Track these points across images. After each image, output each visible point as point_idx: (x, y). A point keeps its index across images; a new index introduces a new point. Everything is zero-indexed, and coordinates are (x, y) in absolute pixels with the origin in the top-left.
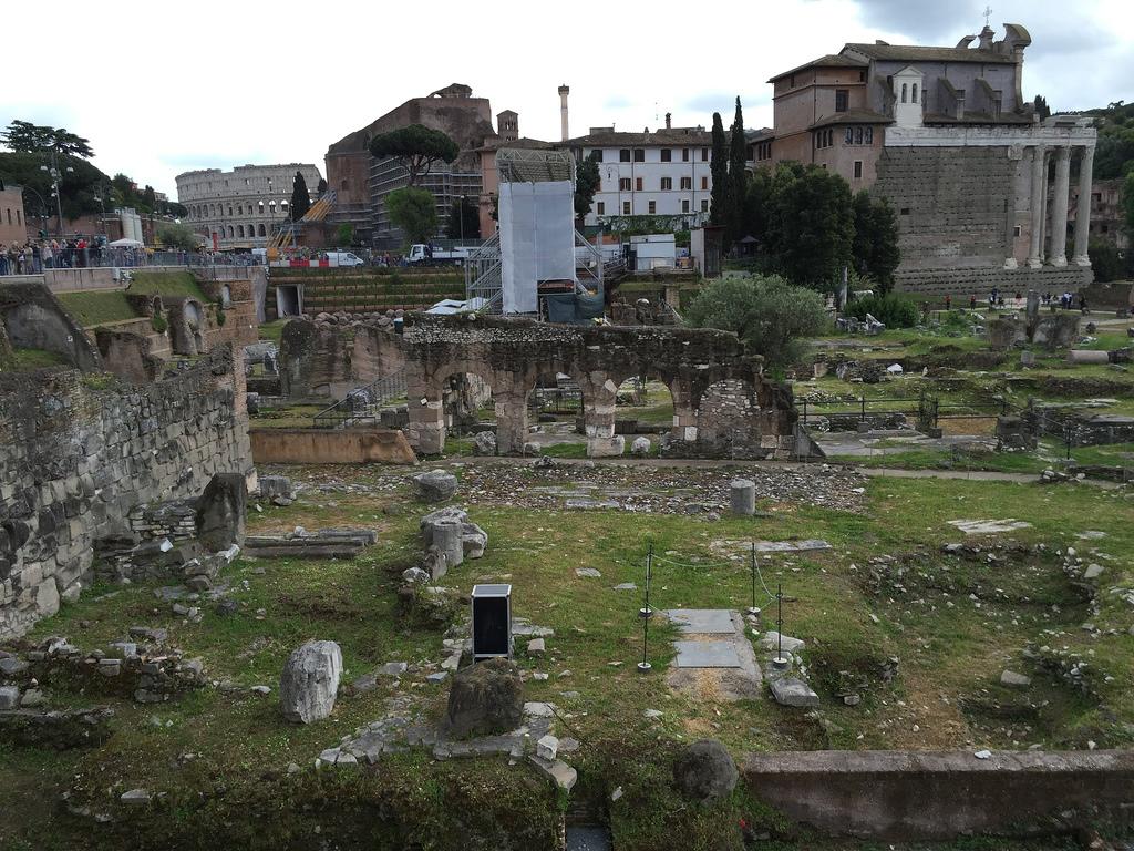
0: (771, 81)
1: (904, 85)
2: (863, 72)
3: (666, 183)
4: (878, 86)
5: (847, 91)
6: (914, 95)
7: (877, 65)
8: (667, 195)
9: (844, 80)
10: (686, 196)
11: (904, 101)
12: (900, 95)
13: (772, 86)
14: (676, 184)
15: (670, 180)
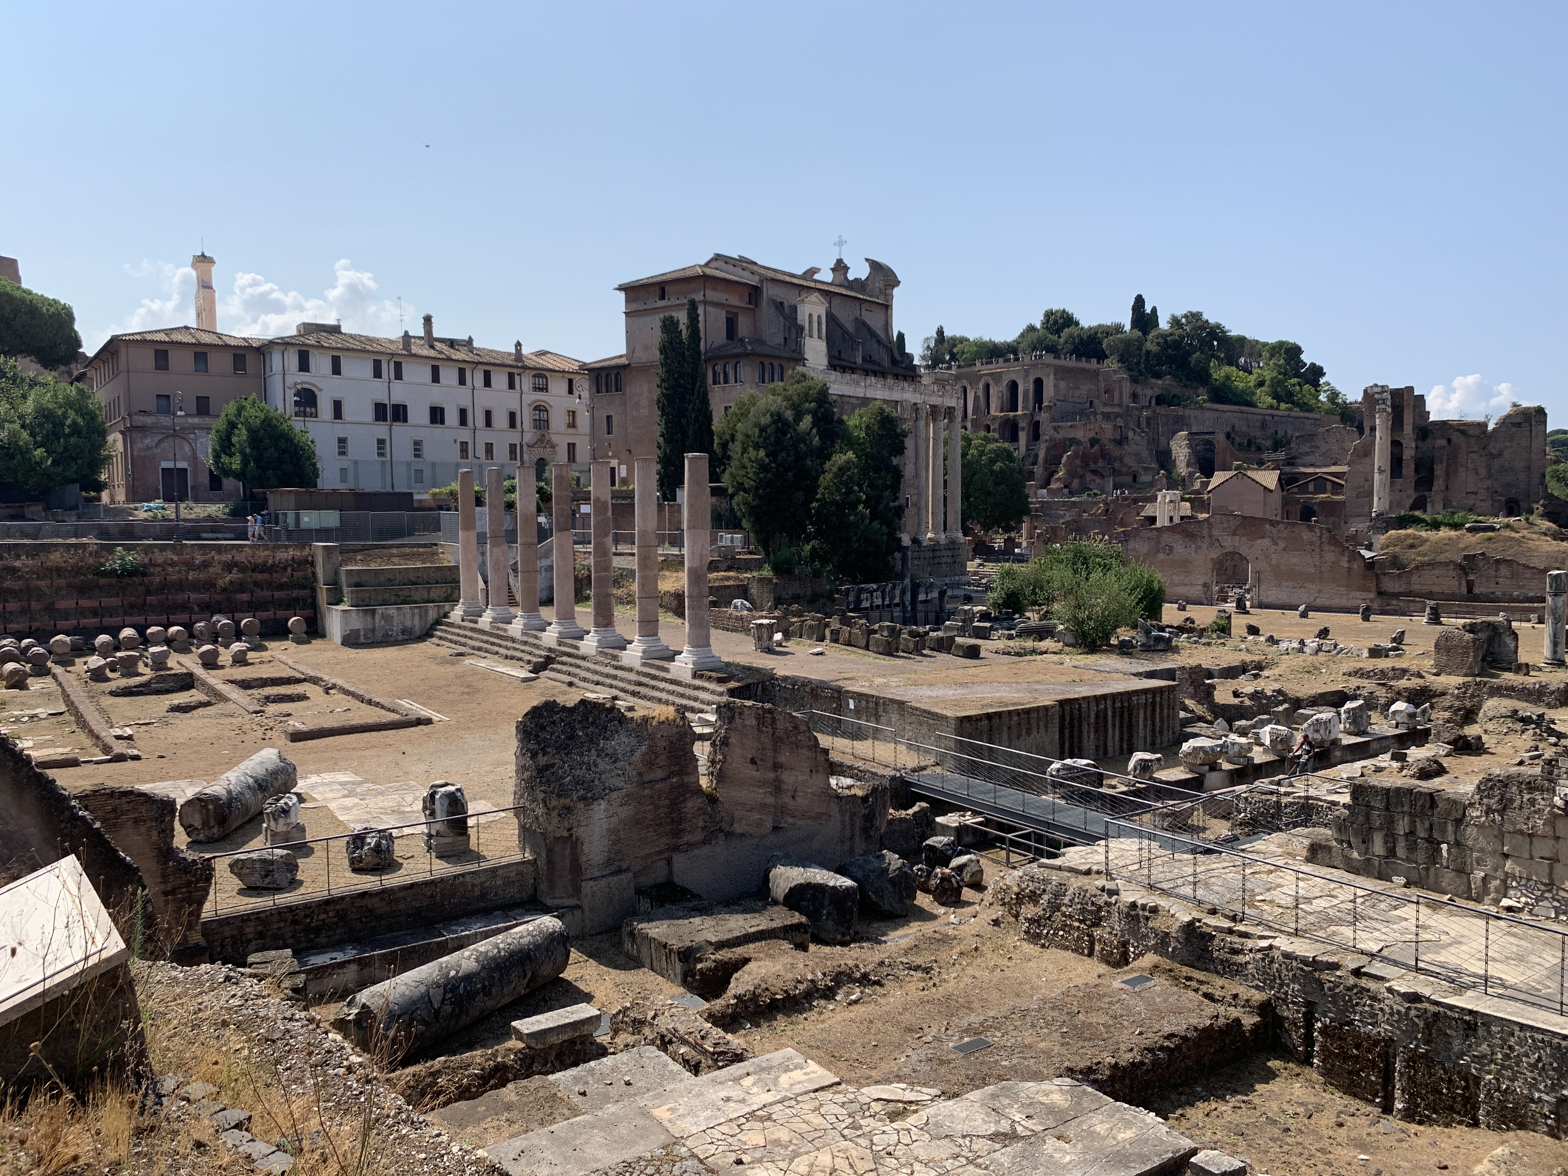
0: (620, 288)
1: (810, 315)
2: (754, 293)
3: (437, 415)
4: (772, 311)
5: (737, 314)
6: (819, 330)
7: (769, 284)
8: (437, 430)
9: (734, 300)
10: (464, 435)
11: (811, 336)
12: (807, 327)
13: (622, 295)
14: (452, 417)
15: (442, 410)
